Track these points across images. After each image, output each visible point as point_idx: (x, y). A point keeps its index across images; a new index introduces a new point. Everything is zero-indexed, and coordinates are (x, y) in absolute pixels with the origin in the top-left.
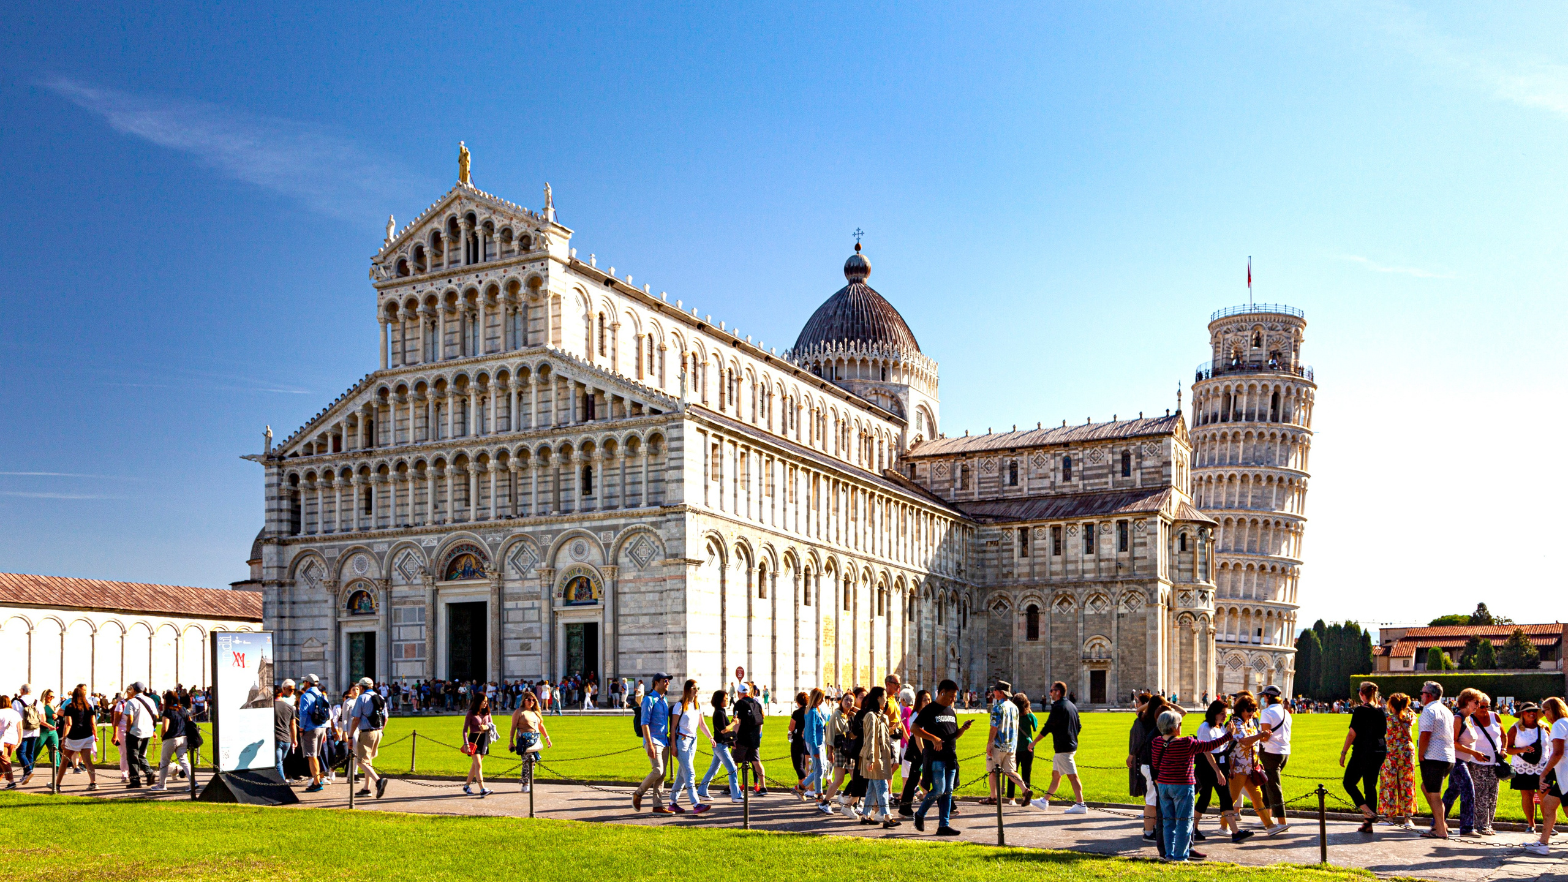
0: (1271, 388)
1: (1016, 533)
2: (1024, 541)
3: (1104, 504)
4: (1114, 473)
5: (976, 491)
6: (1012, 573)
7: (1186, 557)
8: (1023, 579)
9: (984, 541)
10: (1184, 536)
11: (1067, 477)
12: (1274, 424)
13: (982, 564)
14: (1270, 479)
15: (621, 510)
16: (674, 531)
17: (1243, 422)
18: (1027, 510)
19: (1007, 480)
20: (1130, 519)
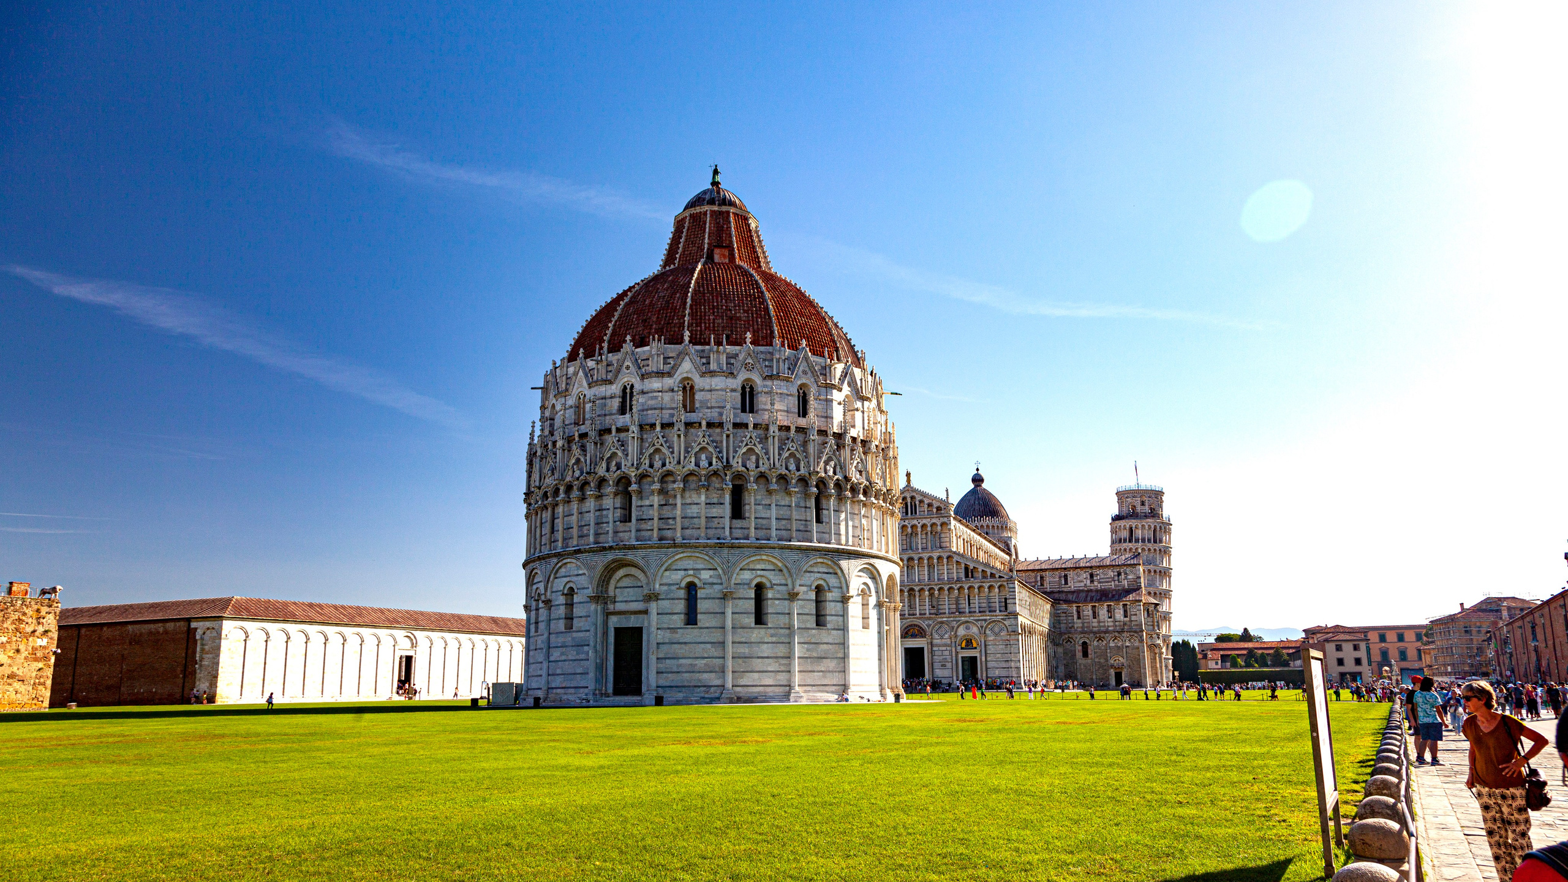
0: (1153, 527)
1: (1075, 608)
2: (1078, 612)
3: (1113, 596)
4: (1114, 581)
5: (1048, 587)
6: (1073, 627)
7: (1150, 619)
8: (1079, 629)
9: (1059, 612)
10: (1148, 609)
11: (1092, 581)
12: (1155, 544)
13: (1059, 622)
14: (1155, 571)
15: (988, 613)
16: (1013, 622)
17: (1140, 544)
18: (1077, 597)
19: (1063, 583)
20: (1128, 603)
